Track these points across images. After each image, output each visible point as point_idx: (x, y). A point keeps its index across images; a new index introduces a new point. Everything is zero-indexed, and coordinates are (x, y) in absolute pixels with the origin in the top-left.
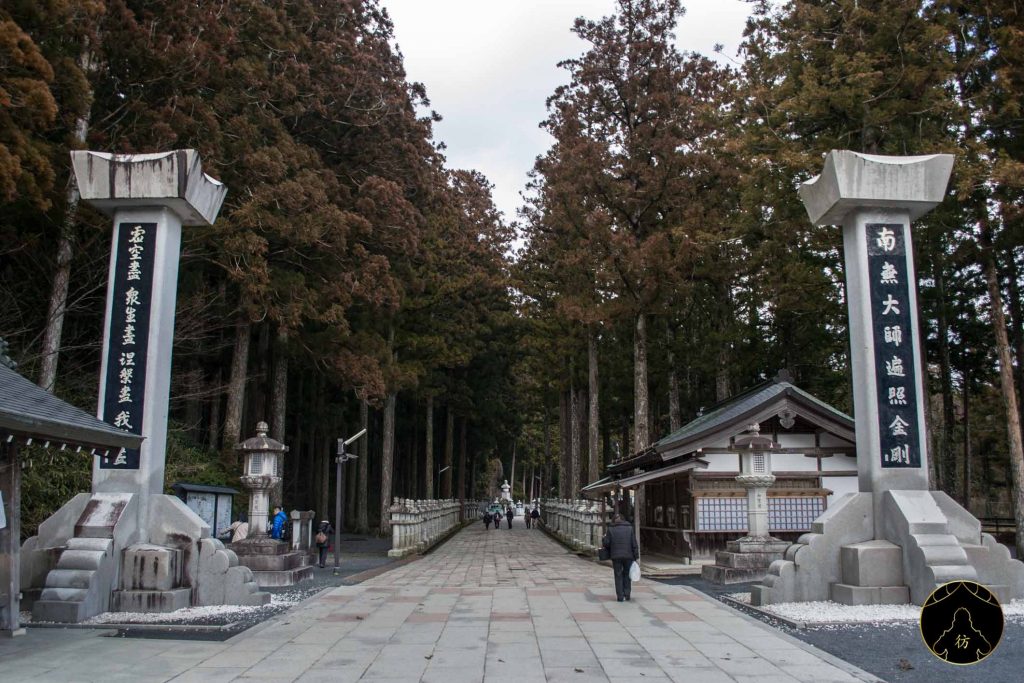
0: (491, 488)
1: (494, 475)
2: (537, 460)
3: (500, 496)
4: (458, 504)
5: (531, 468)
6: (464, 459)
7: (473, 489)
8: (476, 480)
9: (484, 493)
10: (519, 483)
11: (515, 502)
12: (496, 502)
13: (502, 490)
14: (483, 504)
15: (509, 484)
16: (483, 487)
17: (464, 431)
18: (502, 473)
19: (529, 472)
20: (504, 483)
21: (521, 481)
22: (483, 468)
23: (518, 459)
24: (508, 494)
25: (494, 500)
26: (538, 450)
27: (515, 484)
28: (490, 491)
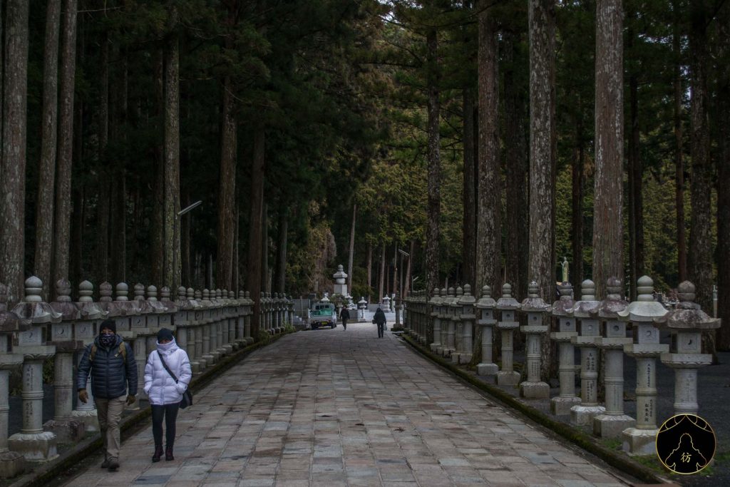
0: (317, 276)
1: (322, 255)
2: (390, 233)
3: (331, 292)
4: (248, 301)
5: (380, 245)
6: (263, 220)
7: (283, 277)
8: (292, 263)
9: (306, 285)
10: (363, 270)
11: (356, 300)
12: (326, 299)
13: (334, 281)
14: (301, 303)
15: (346, 271)
16: (302, 274)
17: (259, 158)
18: (335, 254)
19: (377, 252)
20: (337, 270)
21: (364, 265)
22: (301, 239)
23: (361, 232)
24: (345, 288)
25: (320, 295)
26: (393, 218)
27: (354, 272)
28: (316, 280)
